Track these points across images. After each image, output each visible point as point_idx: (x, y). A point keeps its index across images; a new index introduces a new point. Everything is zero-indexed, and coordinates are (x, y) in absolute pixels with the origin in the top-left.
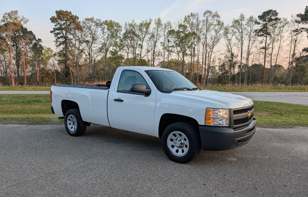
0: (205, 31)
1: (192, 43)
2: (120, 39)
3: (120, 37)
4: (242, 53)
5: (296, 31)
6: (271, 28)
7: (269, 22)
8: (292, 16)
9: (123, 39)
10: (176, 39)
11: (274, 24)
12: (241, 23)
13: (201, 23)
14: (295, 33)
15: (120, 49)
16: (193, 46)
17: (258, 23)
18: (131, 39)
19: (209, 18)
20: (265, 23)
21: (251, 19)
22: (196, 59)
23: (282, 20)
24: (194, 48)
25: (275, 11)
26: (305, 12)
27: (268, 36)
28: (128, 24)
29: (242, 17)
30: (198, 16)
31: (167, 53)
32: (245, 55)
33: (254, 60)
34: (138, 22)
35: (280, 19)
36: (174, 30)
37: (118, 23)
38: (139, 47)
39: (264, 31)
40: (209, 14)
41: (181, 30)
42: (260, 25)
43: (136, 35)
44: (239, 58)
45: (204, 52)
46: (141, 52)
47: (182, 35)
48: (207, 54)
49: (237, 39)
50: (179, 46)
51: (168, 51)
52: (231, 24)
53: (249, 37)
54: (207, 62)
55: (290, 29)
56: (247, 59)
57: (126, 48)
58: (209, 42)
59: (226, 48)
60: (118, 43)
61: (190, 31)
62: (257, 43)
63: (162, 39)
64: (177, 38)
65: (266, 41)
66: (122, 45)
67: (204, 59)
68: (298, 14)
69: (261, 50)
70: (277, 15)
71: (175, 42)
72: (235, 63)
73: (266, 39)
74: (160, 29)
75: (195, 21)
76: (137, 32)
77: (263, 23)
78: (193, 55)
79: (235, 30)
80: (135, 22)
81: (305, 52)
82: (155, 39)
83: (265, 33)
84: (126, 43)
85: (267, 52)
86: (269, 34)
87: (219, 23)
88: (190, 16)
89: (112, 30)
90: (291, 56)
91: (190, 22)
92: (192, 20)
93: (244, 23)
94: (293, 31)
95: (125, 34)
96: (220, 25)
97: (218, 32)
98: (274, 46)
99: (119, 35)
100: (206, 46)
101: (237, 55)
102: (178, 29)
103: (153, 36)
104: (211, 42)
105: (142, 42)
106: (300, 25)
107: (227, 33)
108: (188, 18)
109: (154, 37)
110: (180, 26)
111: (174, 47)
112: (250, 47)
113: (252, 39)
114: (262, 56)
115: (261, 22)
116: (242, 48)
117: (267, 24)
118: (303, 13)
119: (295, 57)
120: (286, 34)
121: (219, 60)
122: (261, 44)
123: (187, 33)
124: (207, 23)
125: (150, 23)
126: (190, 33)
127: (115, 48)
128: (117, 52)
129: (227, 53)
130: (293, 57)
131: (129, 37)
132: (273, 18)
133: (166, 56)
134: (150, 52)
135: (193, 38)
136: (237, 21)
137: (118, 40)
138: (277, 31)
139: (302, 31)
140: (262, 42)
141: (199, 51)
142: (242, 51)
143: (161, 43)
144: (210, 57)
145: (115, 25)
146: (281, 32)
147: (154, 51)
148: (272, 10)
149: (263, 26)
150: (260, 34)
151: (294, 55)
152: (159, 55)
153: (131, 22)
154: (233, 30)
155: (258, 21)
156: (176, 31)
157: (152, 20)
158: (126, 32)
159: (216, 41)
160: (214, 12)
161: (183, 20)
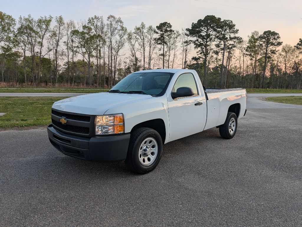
0: (110, 34)
1: (97, 45)
2: (14, 34)
3: (13, 31)
4: (144, 58)
5: (186, 42)
6: (167, 38)
7: (165, 32)
8: (183, 30)
9: (17, 34)
10: (81, 40)
11: (169, 35)
12: (142, 30)
13: (106, 26)
14: (186, 44)
15: (14, 45)
16: (99, 48)
17: (157, 33)
18: (28, 35)
19: (113, 22)
20: (162, 33)
21: (150, 28)
22: (102, 61)
23: (175, 32)
24: (100, 50)
25: (169, 23)
26: (192, 27)
27: (165, 44)
28: (23, 18)
29: (143, 26)
30: (102, 19)
31: (72, 53)
32: (147, 60)
33: (155, 65)
34: (36, 18)
35: (173, 31)
36: (78, 31)
37: (10, 15)
38: (38, 44)
39: (161, 40)
40: (113, 19)
41: (85, 31)
42: (158, 35)
43: (34, 31)
44: (142, 62)
45: (109, 54)
46: (42, 50)
47: (87, 36)
48: (113, 57)
49: (139, 45)
50: (85, 48)
51: (73, 51)
52: (133, 31)
53: (150, 44)
54: (113, 65)
55: (181, 40)
56: (149, 63)
57: (22, 44)
58: (114, 45)
59: (131, 53)
60: (12, 38)
61: (95, 33)
62: (156, 50)
63: (65, 39)
64: (81, 38)
65: (164, 49)
66: (16, 41)
67: (110, 62)
68: (187, 28)
69: (160, 56)
70: (171, 28)
71: (80, 43)
72: (139, 67)
73: (164, 47)
74: (62, 28)
75: (99, 24)
76: (35, 29)
77: (160, 33)
78: (99, 57)
79: (138, 37)
80: (32, 16)
81: (194, 60)
82: (57, 38)
83: (162, 42)
84: (22, 39)
85: (165, 58)
86: (166, 43)
87: (123, 28)
88: (93, 18)
89: (2, 23)
90: (184, 63)
91: (95, 25)
92: (96, 22)
93: (145, 31)
94: (184, 42)
95: (19, 29)
96: (123, 30)
97: (122, 37)
98: (170, 54)
99: (12, 29)
100: (111, 49)
101: (141, 60)
102: (83, 30)
103: (54, 34)
104: (116, 45)
105: (41, 40)
106: (188, 37)
107: (130, 39)
108: (92, 21)
109: (56, 36)
110: (84, 27)
111: (79, 48)
112: (151, 53)
113: (153, 46)
114: (161, 62)
115: (159, 32)
116: (144, 54)
117: (163, 34)
118: (191, 28)
119: (186, 64)
120: (179, 44)
121: (125, 63)
122: (160, 51)
123: (92, 34)
124: (111, 27)
125: (50, 21)
126: (95, 35)
127: (7, 44)
128: (11, 48)
129: (132, 57)
130: (185, 64)
131: (25, 33)
132: (168, 29)
133: (70, 56)
134: (52, 51)
135: (99, 40)
136: (138, 29)
137: (11, 35)
138: (172, 41)
139: (190, 43)
140: (160, 50)
141: (104, 54)
142: (144, 56)
143: (65, 42)
144: (116, 60)
145: (7, 18)
146: (175, 42)
147: (56, 50)
148: (167, 23)
149: (160, 35)
150: (159, 42)
151: (186, 62)
152: (62, 55)
153: (27, 17)
154: (136, 36)
155: (157, 30)
156: (80, 31)
157: (53, 18)
158: (21, 27)
159: (121, 45)
160: (117, 17)
161: (87, 22)
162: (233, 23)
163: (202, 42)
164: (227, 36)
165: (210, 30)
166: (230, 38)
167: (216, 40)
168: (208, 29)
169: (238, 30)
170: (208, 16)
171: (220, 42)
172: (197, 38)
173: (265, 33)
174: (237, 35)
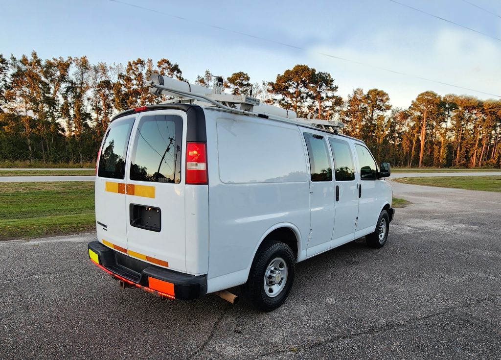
2: (6, 84)
3: (4, 80)
5: (269, 101)
7: (240, 86)
8: (264, 84)
9: (12, 83)
12: (207, 83)
17: (229, 87)
19: (166, 70)
20: (236, 87)
23: (254, 86)
25: (246, 74)
26: (277, 81)
28: (16, 59)
29: (209, 76)
40: (166, 65)
41: (122, 82)
68: (270, 82)
70: (248, 80)
74: (85, 75)
77: (234, 87)
88: (136, 62)
91: (138, 73)
92: (140, 69)
102: (118, 80)
106: (272, 95)
108: (133, 66)
110: (121, 76)
115: (232, 86)
117: (238, 89)
118: (275, 82)
132: (245, 82)
136: (202, 81)
139: (274, 102)
148: (243, 73)
155: (228, 84)
160: (173, 63)
162: (332, 78)
163: (290, 102)
164: (323, 95)
165: (301, 86)
166: (327, 97)
167: (308, 99)
168: (298, 84)
169: (337, 88)
170: (299, 66)
171: (313, 103)
172: (284, 96)
173: (370, 92)
174: (336, 94)
